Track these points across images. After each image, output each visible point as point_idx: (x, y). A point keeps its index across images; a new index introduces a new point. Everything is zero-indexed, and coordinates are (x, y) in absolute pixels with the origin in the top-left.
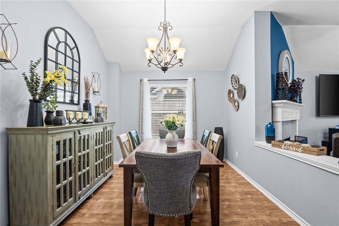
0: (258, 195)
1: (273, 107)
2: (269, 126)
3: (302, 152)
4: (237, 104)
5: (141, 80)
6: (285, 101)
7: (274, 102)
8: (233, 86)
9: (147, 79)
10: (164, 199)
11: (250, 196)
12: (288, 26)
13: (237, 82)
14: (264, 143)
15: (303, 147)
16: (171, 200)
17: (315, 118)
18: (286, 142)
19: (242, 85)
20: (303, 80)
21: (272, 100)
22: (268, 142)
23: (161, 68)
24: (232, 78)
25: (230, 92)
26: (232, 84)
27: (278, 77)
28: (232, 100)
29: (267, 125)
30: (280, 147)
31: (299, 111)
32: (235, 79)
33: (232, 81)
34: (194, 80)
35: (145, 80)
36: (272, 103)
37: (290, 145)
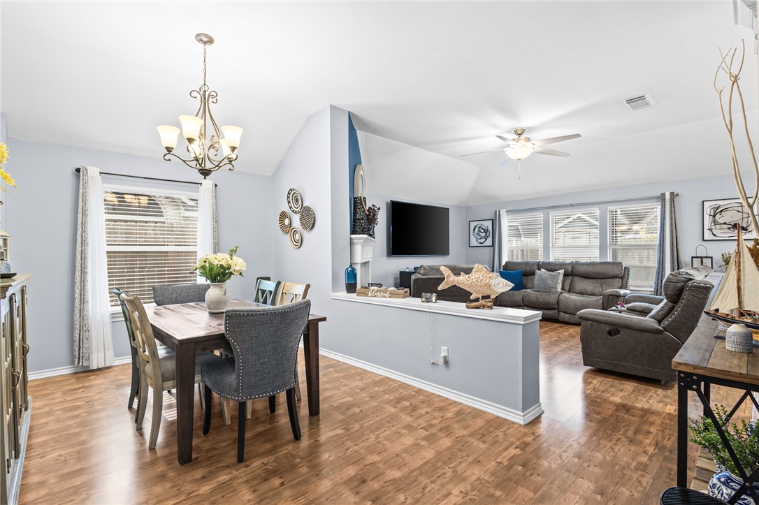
0: (341, 365)
1: (352, 243)
2: (349, 269)
3: (390, 297)
4: (297, 237)
5: (78, 170)
6: (366, 236)
7: (353, 236)
8: (291, 207)
9: (98, 170)
10: (267, 371)
11: (332, 369)
12: (363, 133)
13: (300, 201)
14: (343, 294)
15: (391, 291)
16: (277, 370)
17: (385, 258)
18: (372, 288)
19: (309, 208)
20: (379, 209)
21: (351, 234)
22: (348, 292)
23: (200, 170)
24: (289, 193)
25: (283, 215)
26: (289, 202)
27: (355, 201)
28: (287, 229)
29: (347, 269)
30: (367, 295)
31: (371, 249)
32: (294, 196)
33: (288, 198)
34: (216, 186)
35: (93, 171)
36: (351, 238)
37: (377, 291)
